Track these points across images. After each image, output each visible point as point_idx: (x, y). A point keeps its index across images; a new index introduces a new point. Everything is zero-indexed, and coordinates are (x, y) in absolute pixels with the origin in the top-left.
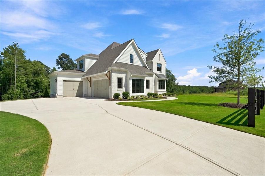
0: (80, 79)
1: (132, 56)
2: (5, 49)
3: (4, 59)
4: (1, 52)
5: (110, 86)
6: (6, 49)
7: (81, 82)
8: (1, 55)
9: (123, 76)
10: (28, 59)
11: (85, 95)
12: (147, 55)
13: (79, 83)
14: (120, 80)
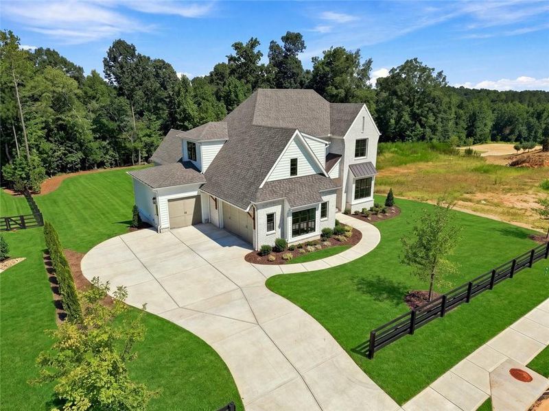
0: (195, 193)
1: (294, 163)
5: (255, 229)
7: (198, 198)
9: (276, 210)
11: (206, 218)
12: (327, 143)
13: (195, 199)
14: (270, 218)
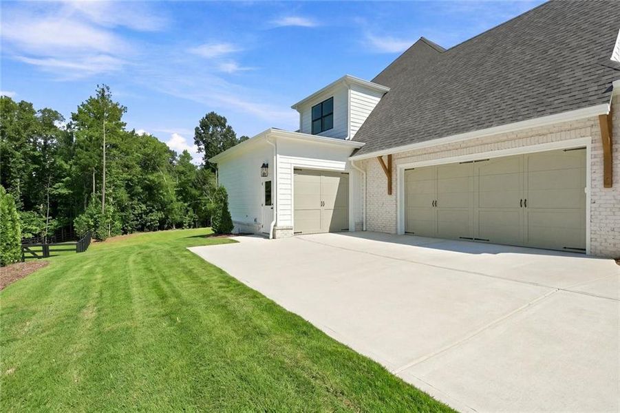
2: (82, 107)
3: (79, 129)
4: (73, 114)
6: (83, 105)
7: (343, 178)
8: (73, 122)
10: (130, 130)
13: (338, 179)
